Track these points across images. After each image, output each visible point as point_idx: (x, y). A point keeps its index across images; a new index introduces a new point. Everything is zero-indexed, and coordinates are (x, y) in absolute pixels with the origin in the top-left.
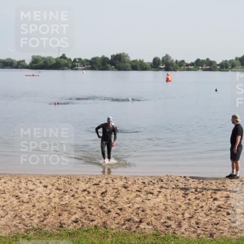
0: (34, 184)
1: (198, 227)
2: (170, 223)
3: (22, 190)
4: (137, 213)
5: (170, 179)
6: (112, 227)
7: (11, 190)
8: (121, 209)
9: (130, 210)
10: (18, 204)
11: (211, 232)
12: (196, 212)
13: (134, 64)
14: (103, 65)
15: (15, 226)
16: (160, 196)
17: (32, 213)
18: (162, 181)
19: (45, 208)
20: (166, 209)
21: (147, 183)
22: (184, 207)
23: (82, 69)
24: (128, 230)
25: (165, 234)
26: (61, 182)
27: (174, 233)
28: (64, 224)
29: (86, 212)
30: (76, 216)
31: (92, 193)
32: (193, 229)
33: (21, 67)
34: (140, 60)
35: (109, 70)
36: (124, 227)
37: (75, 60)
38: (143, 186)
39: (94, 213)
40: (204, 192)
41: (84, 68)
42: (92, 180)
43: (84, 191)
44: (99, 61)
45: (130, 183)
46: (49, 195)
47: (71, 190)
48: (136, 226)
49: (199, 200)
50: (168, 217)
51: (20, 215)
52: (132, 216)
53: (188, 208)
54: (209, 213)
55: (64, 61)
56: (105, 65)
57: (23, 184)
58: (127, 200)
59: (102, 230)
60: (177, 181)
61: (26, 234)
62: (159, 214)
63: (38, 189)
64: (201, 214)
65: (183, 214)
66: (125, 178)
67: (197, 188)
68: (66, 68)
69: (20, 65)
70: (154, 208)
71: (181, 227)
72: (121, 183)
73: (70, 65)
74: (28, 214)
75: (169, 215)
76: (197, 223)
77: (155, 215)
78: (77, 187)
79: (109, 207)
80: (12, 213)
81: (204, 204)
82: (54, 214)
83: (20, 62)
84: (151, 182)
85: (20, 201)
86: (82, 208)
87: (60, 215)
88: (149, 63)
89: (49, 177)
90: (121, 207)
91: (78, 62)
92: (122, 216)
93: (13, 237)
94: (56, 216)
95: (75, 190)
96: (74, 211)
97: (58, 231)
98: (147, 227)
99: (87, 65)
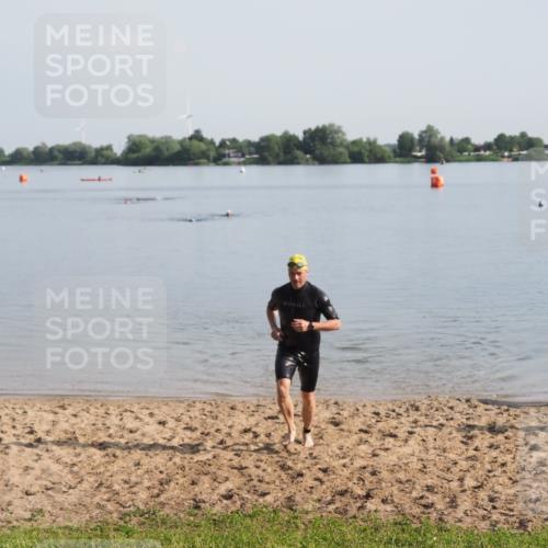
0: (137, 418)
1: (494, 508)
2: (431, 498)
3: (111, 431)
4: (360, 479)
5: (436, 403)
6: (305, 507)
7: (89, 430)
8: (325, 471)
9: (346, 472)
10: (103, 460)
11: (522, 517)
12: (491, 474)
13: (356, 149)
14: (285, 153)
15: (99, 506)
16: (411, 442)
17: (134, 479)
18: (417, 409)
19: (162, 469)
20: (423, 469)
21: (383, 413)
22: (464, 464)
23: (239, 164)
24: (340, 513)
25: (421, 523)
26: (195, 412)
27: (440, 519)
28: (204, 502)
29: (250, 476)
30: (229, 485)
31: (262, 437)
32: (482, 512)
33: (103, 160)
34: (368, 139)
35: (298, 163)
36: (332, 507)
37: (223, 144)
38: (374, 421)
39: (267, 479)
40: (509, 433)
41: (242, 159)
42: (261, 409)
43: (246, 431)
44: (277, 144)
45: (345, 414)
46: (169, 440)
47: (218, 430)
48: (359, 504)
49: (498, 451)
50: (427, 486)
51: (109, 483)
52: (350, 484)
53: (473, 467)
54: (518, 477)
55: (198, 146)
56: (290, 153)
57: (113, 417)
58: (338, 452)
59: (285, 515)
60: (451, 408)
61: (122, 523)
62: (408, 481)
63: (147, 429)
64: (501, 480)
65: (461, 480)
66: (336, 403)
67: (495, 423)
68: (202, 161)
69: (103, 156)
70: (397, 468)
71: (456, 507)
72: (327, 415)
73: (212, 154)
74: (126, 482)
75: (429, 482)
76: (492, 500)
77: (400, 482)
78: (229, 424)
79: (299, 466)
80: (92, 479)
81: (508, 458)
82: (181, 481)
83: (102, 149)
84: (394, 411)
85: (107, 455)
86: (241, 468)
87: (193, 483)
88: (388, 145)
89: (170, 403)
90: (325, 466)
91: (229, 148)
92: (328, 484)
93: (95, 529)
94: (186, 485)
95: (225, 430)
96: (223, 473)
97: (192, 515)
98: (382, 507)
99: (250, 154)
